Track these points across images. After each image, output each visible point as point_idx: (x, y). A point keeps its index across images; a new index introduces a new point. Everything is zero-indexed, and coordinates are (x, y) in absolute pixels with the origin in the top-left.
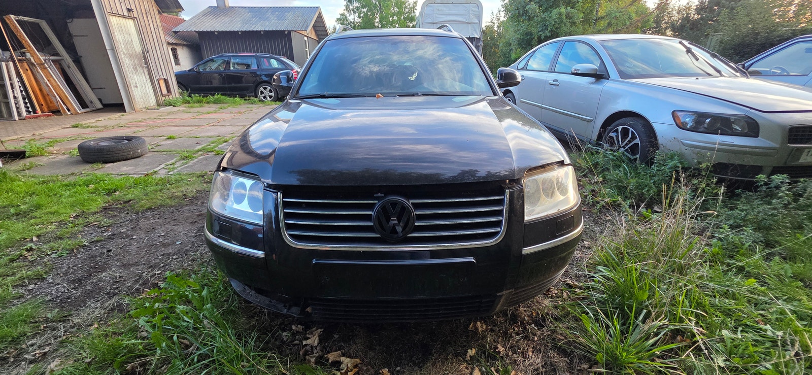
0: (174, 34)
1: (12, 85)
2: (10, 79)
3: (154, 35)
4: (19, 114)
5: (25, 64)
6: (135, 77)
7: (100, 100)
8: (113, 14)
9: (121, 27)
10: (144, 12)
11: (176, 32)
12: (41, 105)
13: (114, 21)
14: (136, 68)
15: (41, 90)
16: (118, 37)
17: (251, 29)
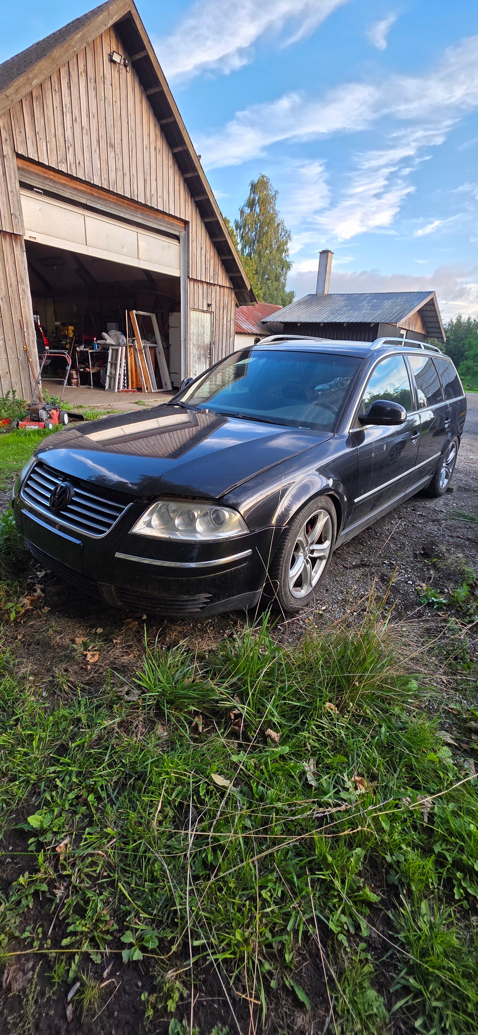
0: (261, 325)
1: (120, 364)
2: (121, 361)
3: (225, 327)
4: (118, 388)
5: (132, 349)
6: (197, 366)
7: (172, 383)
8: (194, 309)
9: (198, 321)
10: (222, 306)
11: (264, 323)
12: (132, 383)
13: (193, 315)
14: (200, 358)
15: (136, 370)
16: (193, 329)
17: (334, 321)
